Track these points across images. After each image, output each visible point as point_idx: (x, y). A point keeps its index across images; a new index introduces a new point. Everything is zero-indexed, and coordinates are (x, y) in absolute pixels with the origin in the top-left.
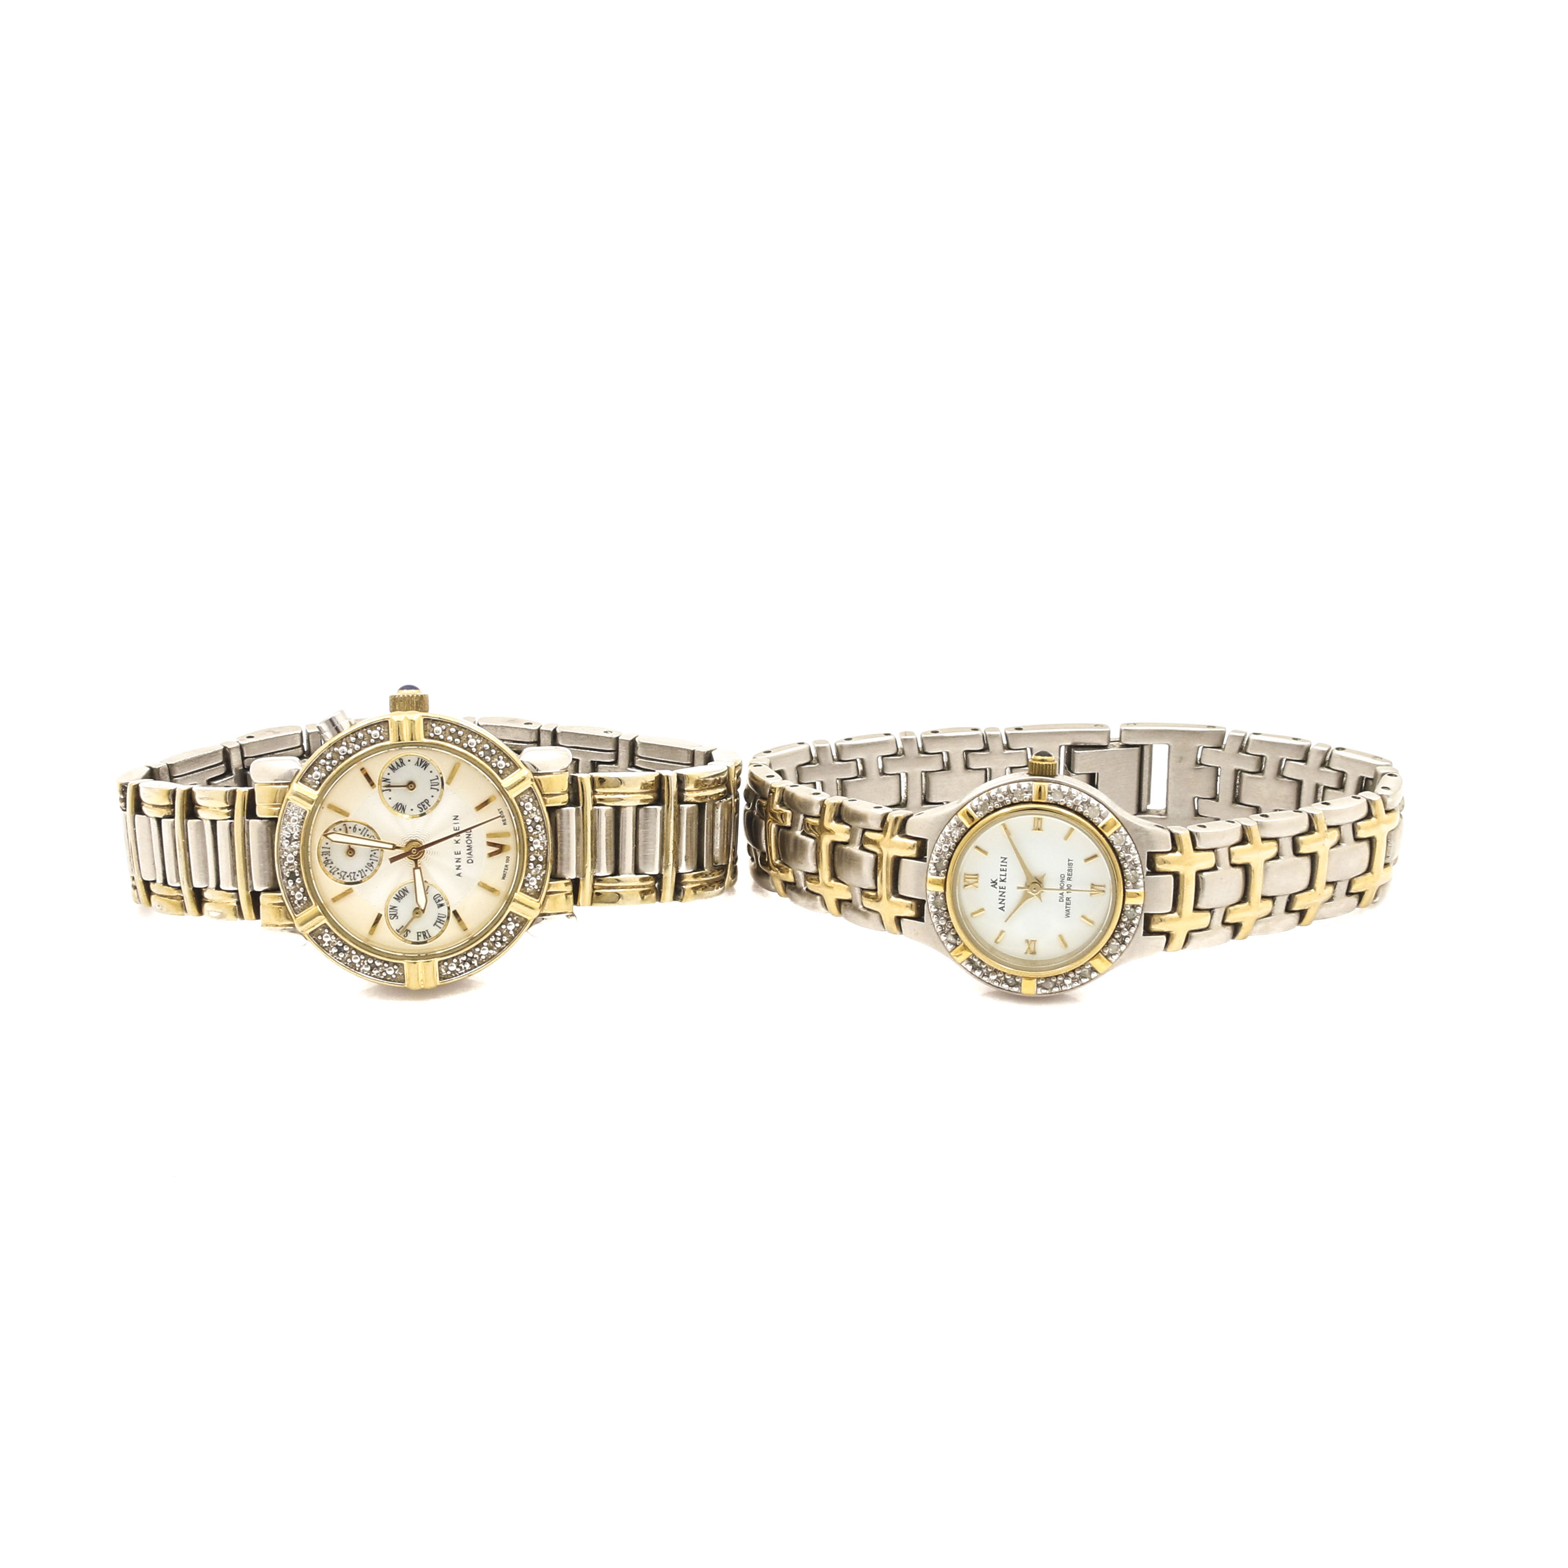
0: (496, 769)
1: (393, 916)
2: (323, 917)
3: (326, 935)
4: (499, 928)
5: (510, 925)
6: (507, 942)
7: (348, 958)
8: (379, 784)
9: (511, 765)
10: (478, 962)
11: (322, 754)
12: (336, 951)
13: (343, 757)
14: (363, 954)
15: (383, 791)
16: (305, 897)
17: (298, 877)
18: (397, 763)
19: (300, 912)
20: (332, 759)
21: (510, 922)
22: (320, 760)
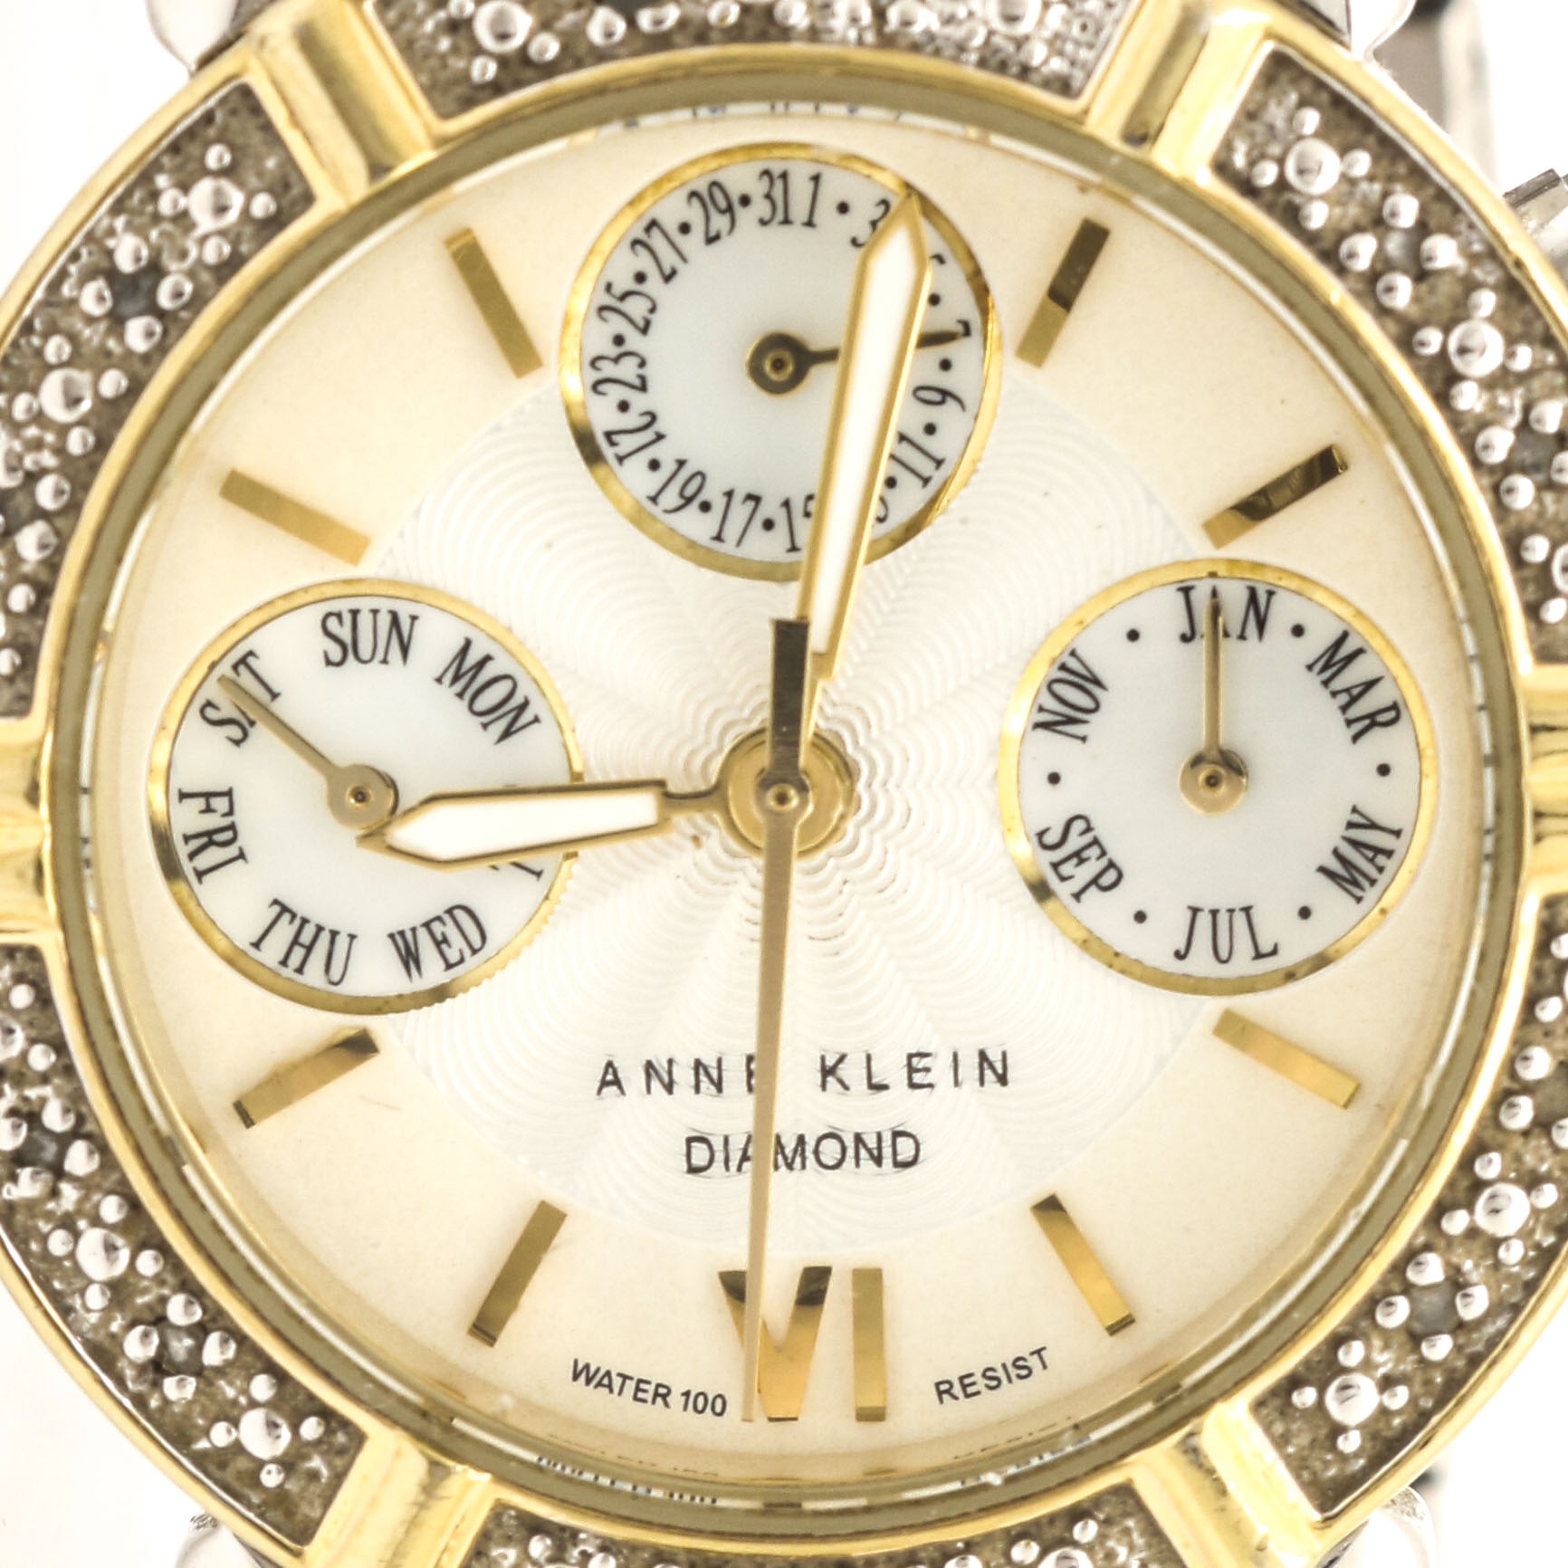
0: (1324, 1369)
1: (345, 633)
2: (359, 186)
3: (236, 198)
4: (252, 1359)
5: (272, 1426)
6: (154, 1403)
7: (73, 338)
8: (1233, 562)
9: (1344, 1458)
10: (31, 1206)
11: (1457, 210)
12: (126, 264)
13: (1433, 348)
14: (103, 445)
15: (1186, 591)
16: (492, 69)
17: (632, 23)
18: (1370, 685)
19: (392, 29)
20: (1421, 275)
21: (295, 1428)
22: (1415, 192)
